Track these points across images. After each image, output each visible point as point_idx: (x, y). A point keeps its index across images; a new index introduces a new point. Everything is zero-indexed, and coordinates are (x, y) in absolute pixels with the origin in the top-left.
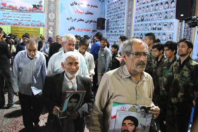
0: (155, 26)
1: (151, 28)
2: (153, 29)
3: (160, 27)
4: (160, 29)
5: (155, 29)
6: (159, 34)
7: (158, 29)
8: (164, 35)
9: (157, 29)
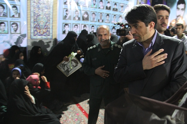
0: (109, 5)
1: (104, 7)
2: (107, 8)
3: (115, 7)
4: (116, 10)
5: (110, 8)
6: (115, 16)
7: (114, 9)
8: (120, 18)
9: (112, 9)
